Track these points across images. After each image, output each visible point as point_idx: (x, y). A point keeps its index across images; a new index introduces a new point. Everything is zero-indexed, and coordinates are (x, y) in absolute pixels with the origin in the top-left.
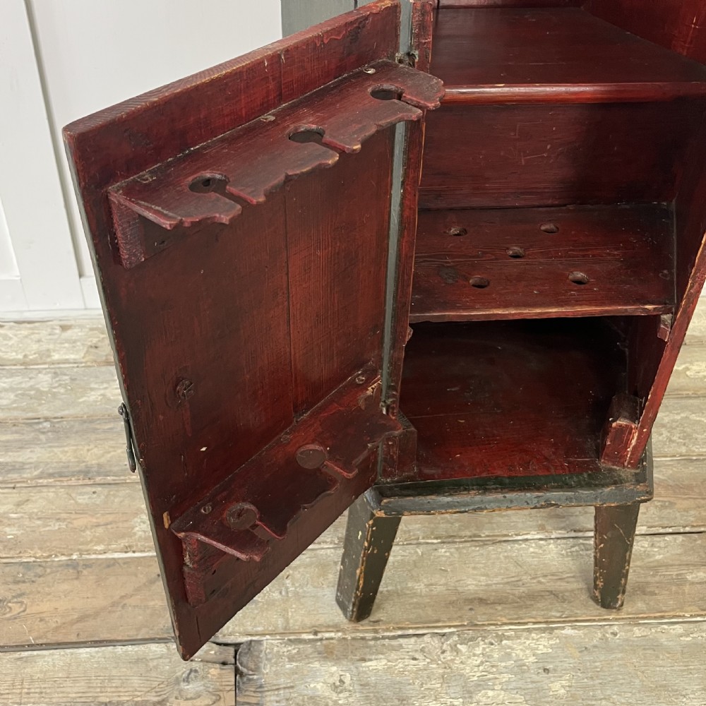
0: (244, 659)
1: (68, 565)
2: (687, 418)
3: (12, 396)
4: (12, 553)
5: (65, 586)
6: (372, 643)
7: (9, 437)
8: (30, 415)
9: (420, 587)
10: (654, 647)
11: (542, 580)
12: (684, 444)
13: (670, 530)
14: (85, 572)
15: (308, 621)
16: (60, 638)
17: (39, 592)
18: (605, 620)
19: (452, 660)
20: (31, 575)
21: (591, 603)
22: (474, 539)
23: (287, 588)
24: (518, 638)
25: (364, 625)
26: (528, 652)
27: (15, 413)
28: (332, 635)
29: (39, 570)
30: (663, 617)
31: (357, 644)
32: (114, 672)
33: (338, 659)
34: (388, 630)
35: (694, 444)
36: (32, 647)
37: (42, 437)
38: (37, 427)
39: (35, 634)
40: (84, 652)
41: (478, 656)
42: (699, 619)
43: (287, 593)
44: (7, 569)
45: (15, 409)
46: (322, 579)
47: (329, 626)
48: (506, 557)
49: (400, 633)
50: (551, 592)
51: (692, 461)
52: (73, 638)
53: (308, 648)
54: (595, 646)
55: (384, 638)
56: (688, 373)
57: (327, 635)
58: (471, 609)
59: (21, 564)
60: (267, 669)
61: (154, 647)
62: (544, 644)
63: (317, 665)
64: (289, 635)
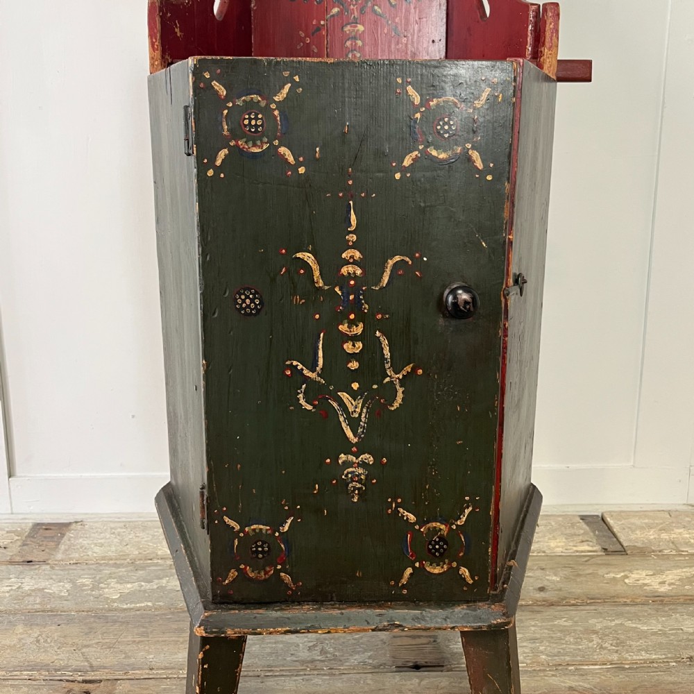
2: (622, 624)
12: (617, 652)
35: (627, 652)
51: (624, 669)
56: (627, 581)
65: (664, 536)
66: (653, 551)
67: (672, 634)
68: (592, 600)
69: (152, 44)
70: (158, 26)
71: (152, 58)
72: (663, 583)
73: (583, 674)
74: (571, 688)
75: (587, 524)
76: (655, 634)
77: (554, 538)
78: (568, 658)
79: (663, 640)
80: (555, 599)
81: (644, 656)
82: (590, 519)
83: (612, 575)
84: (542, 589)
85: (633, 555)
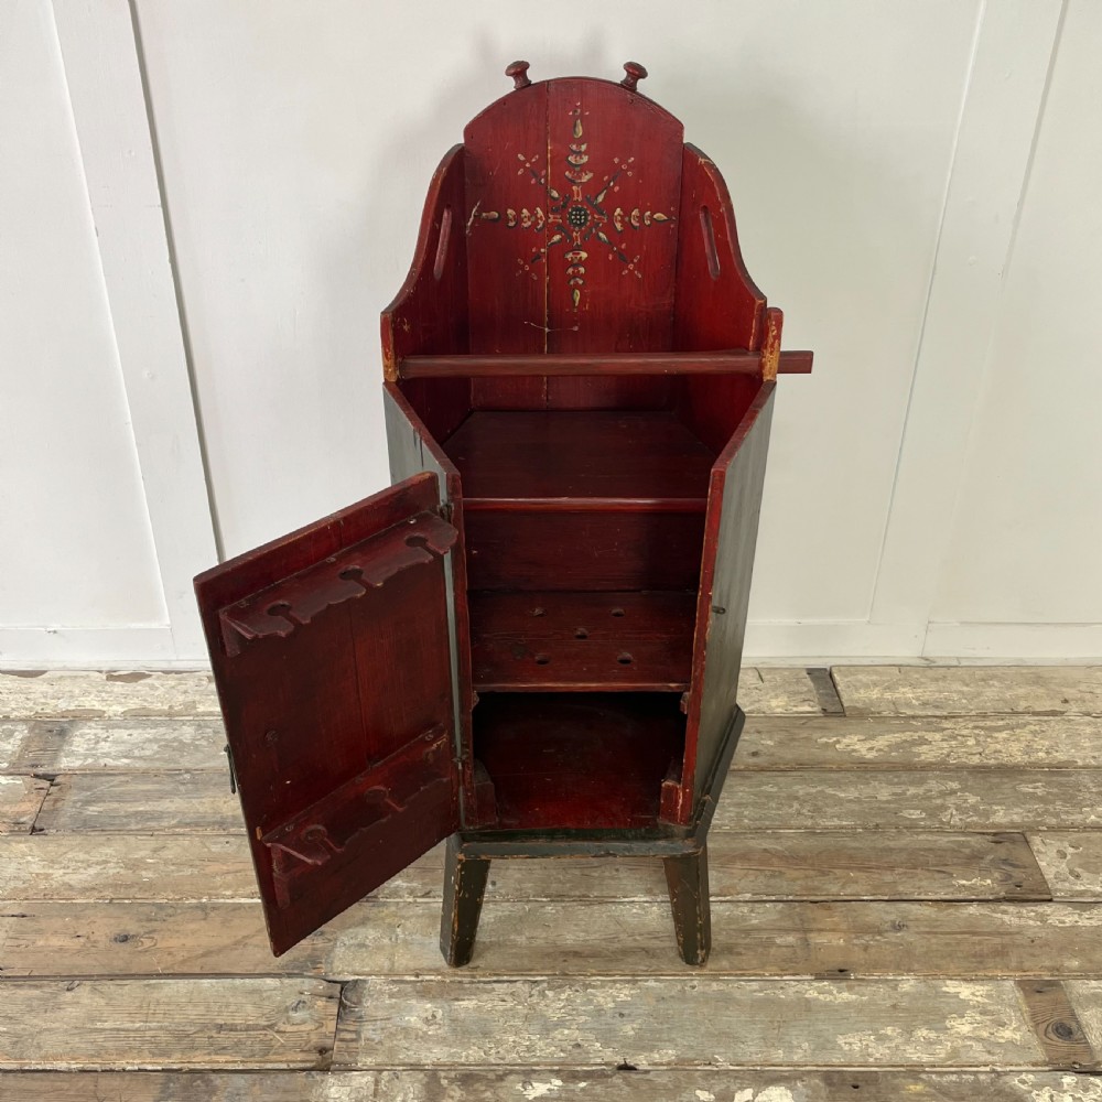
0: (349, 995)
1: (197, 907)
2: (823, 791)
3: (155, 747)
4: (147, 895)
5: (193, 926)
6: (468, 986)
7: (149, 787)
8: (172, 766)
9: (521, 940)
10: (726, 1000)
11: (638, 938)
12: (812, 817)
13: (774, 898)
14: (213, 914)
15: (412, 965)
16: (185, 970)
17: (169, 930)
18: (688, 975)
19: (538, 1003)
20: (162, 914)
21: (679, 960)
22: (583, 899)
23: (397, 935)
24: (602, 986)
25: (463, 970)
26: (609, 999)
27: (158, 764)
28: (433, 977)
29: (170, 911)
30: (743, 975)
31: (453, 986)
32: (231, 1000)
33: (434, 997)
34: (484, 976)
35: (822, 817)
36: (159, 976)
37: (182, 788)
38: (177, 778)
39: (163, 966)
40: (206, 982)
41: (562, 1000)
42: (776, 978)
43: (397, 939)
44: (141, 909)
45: (158, 759)
46: (430, 930)
47: (430, 970)
48: (608, 916)
49: (495, 978)
50: (643, 949)
51: (815, 833)
52: (198, 971)
53: (409, 988)
54: (672, 997)
55: (479, 982)
56: (837, 746)
57: (428, 978)
58: (565, 961)
59: (154, 904)
60: (368, 1003)
61: (269, 981)
62: (624, 993)
63: (414, 1002)
64: (393, 976)
65: (888, 695)
66: (872, 713)
67: (866, 802)
68: (800, 767)
69: (385, 355)
70: (391, 339)
71: (386, 366)
72: (872, 749)
73: (778, 837)
74: (765, 850)
75: (813, 680)
76: (850, 801)
77: (777, 696)
78: (767, 823)
79: (856, 807)
80: (766, 765)
81: (836, 822)
82: (817, 674)
83: (825, 740)
84: (755, 754)
85: (852, 717)
